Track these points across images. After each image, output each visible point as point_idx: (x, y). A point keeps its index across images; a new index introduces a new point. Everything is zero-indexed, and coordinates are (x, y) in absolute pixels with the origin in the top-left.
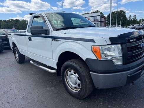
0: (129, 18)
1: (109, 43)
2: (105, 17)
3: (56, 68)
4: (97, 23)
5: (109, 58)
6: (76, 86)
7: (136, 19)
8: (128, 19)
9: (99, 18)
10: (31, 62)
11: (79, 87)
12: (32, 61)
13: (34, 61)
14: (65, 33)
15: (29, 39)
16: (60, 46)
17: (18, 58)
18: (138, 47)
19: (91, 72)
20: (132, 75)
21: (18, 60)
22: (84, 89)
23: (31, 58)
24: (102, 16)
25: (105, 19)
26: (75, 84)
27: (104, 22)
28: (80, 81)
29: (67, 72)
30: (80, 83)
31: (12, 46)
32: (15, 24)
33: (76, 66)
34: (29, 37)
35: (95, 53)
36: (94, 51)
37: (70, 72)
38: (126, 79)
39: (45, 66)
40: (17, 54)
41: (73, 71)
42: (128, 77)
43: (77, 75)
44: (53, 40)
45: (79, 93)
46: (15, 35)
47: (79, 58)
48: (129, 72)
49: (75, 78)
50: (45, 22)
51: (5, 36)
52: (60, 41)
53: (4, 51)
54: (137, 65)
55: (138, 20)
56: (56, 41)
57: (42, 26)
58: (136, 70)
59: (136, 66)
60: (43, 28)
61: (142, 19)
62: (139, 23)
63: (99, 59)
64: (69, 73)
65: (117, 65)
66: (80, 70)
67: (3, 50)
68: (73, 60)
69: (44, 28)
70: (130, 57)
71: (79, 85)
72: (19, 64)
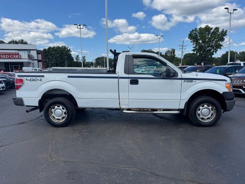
4: (33, 62)
8: (75, 60)
9: (34, 54)
19: (226, 101)
28: (213, 111)
31: (39, 99)
34: (132, 80)
35: (227, 88)
37: (203, 106)
41: (206, 105)
43: (211, 107)
46: (69, 77)
71: (212, 114)
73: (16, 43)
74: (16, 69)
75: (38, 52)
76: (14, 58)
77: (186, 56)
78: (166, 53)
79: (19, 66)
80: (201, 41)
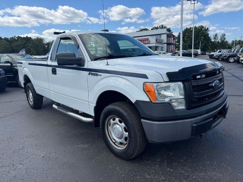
0: (215, 39)
1: (167, 79)
2: (174, 36)
3: (93, 114)
4: (162, 45)
5: (167, 100)
6: (122, 140)
7: (225, 41)
8: (213, 40)
9: (164, 38)
10: (54, 106)
11: (126, 142)
12: (56, 105)
13: (58, 104)
14: (108, 65)
15: (53, 72)
16: (100, 83)
17: (32, 100)
18: (208, 86)
19: (142, 120)
20: (198, 124)
21: (32, 103)
22: (132, 144)
23: (54, 100)
24: (170, 35)
25: (174, 39)
26: (120, 138)
27: (173, 44)
28: (127, 133)
29: (109, 120)
30: (127, 136)
31: (23, 82)
32: (25, 44)
33: (122, 111)
34: (53, 69)
35: (147, 93)
36: (147, 91)
37: (114, 120)
38: (190, 129)
39: (77, 112)
40: (31, 94)
41: (117, 119)
42: (193, 127)
43: (123, 124)
44: (89, 74)
45: (125, 151)
46: (29, 64)
47: (127, 101)
48: (195, 120)
49: (121, 129)
50: (78, 47)
51: (9, 65)
52: (100, 75)
53: (7, 89)
54: (206, 110)
55: (230, 42)
56: (94, 75)
57: (74, 54)
58: (205, 117)
59: (205, 112)
60: (75, 56)
61: (236, 41)
62: (230, 47)
63: (153, 102)
64: (112, 121)
65: (177, 110)
66: (128, 118)
67: (5, 89)
68: (117, 103)
69: (77, 56)
70: (197, 100)
71: (126, 139)
72: (33, 110)
73: (157, 28)
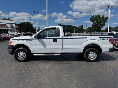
9: (14, 25)
74: (5, 32)
75: (16, 25)
76: (4, 27)
77: (88, 29)
78: (79, 27)
79: (6, 31)
80: (95, 22)
